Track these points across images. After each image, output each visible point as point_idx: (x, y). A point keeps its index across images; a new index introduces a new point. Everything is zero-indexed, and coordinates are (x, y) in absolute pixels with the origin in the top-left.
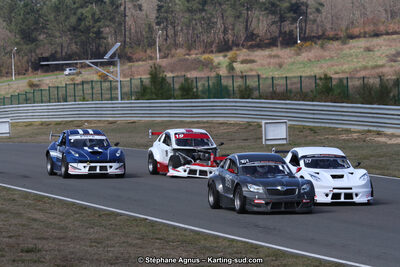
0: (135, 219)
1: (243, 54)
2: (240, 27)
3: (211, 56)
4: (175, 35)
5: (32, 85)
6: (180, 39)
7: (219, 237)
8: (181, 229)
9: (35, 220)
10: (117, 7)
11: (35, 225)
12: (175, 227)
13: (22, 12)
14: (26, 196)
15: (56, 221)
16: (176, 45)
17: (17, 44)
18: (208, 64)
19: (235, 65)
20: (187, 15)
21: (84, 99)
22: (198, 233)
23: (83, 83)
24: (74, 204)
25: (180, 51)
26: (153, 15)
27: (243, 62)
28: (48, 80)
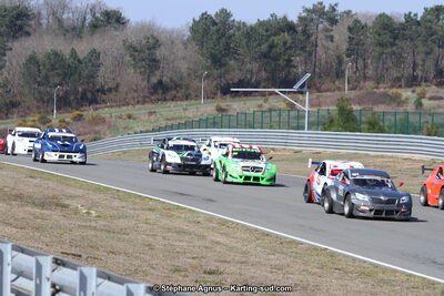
0: (316, 249)
1: (432, 90)
2: (430, 63)
3: (399, 91)
4: (365, 66)
5: (220, 110)
6: (370, 72)
7: (396, 271)
8: (360, 260)
9: (218, 243)
10: (309, 37)
11: (218, 248)
12: (354, 259)
13: (215, 37)
14: (211, 219)
15: (239, 245)
16: (365, 78)
17: (207, 68)
18: (396, 99)
19: (423, 101)
20: (378, 49)
21: (271, 127)
22: (377, 266)
23: (270, 110)
24: (257, 230)
25: (369, 84)
26: (345, 46)
27: (431, 98)
28: (237, 106)
